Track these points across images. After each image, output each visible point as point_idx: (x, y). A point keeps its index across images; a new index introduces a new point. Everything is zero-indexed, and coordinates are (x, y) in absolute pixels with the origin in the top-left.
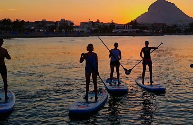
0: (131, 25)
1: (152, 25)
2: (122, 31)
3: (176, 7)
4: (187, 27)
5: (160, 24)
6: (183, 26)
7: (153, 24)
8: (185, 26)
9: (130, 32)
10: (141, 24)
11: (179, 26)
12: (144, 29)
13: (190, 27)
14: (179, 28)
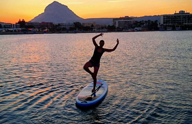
0: (19, 24)
1: (40, 24)
2: (7, 30)
3: (69, 9)
4: (72, 26)
5: (47, 23)
6: (68, 25)
7: (42, 23)
8: (70, 25)
9: (15, 31)
10: (29, 23)
11: (65, 25)
12: (31, 28)
13: (74, 26)
14: (65, 27)
